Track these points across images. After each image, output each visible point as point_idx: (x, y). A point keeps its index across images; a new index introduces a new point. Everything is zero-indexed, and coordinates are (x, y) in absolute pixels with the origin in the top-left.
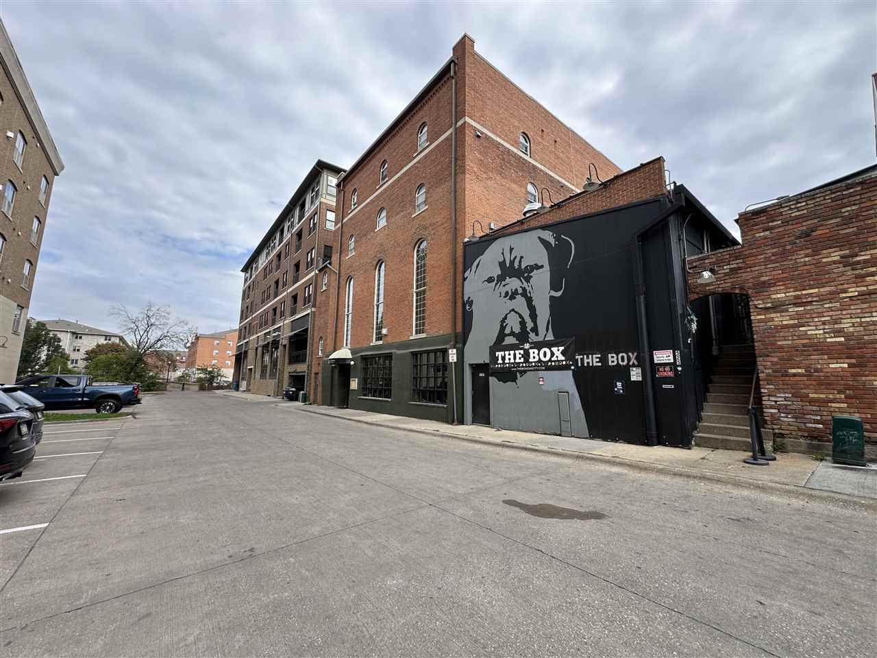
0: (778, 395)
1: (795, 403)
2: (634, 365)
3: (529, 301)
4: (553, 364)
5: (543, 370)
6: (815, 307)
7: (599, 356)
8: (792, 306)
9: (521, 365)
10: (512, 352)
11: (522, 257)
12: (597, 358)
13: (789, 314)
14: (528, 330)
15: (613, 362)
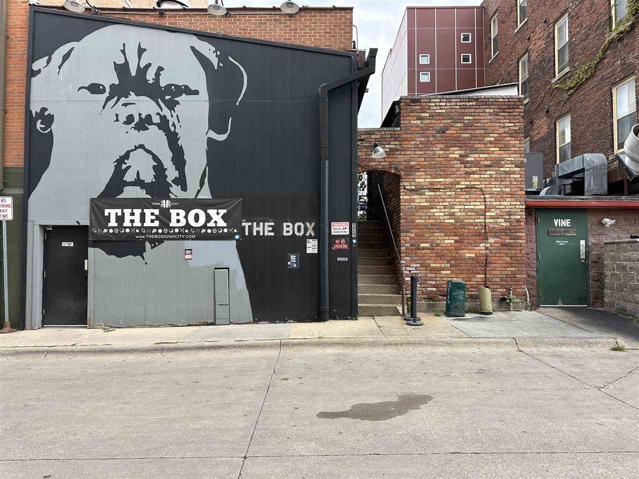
0: (412, 266)
1: (422, 271)
2: (310, 237)
3: (173, 139)
4: (209, 231)
5: (193, 239)
6: (441, 193)
7: (273, 224)
8: (428, 190)
9: (154, 231)
10: (138, 212)
11: (160, 69)
12: (270, 226)
13: (426, 197)
14: (169, 180)
15: (288, 232)
